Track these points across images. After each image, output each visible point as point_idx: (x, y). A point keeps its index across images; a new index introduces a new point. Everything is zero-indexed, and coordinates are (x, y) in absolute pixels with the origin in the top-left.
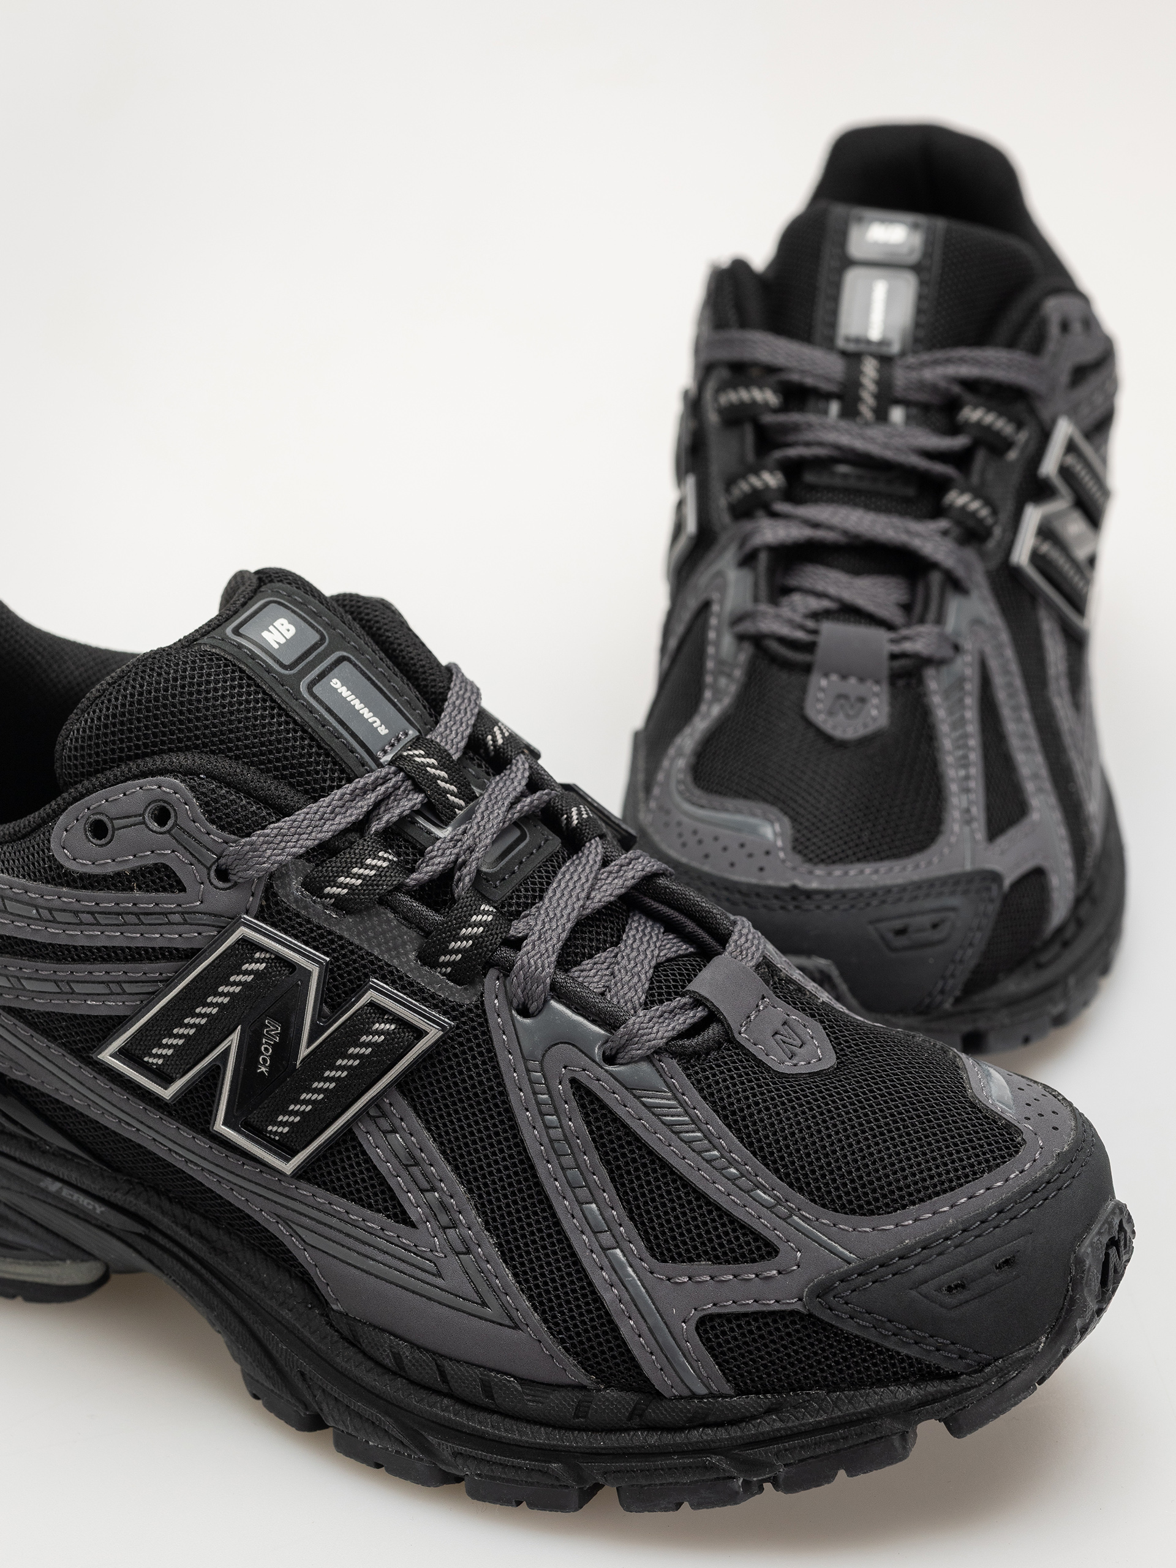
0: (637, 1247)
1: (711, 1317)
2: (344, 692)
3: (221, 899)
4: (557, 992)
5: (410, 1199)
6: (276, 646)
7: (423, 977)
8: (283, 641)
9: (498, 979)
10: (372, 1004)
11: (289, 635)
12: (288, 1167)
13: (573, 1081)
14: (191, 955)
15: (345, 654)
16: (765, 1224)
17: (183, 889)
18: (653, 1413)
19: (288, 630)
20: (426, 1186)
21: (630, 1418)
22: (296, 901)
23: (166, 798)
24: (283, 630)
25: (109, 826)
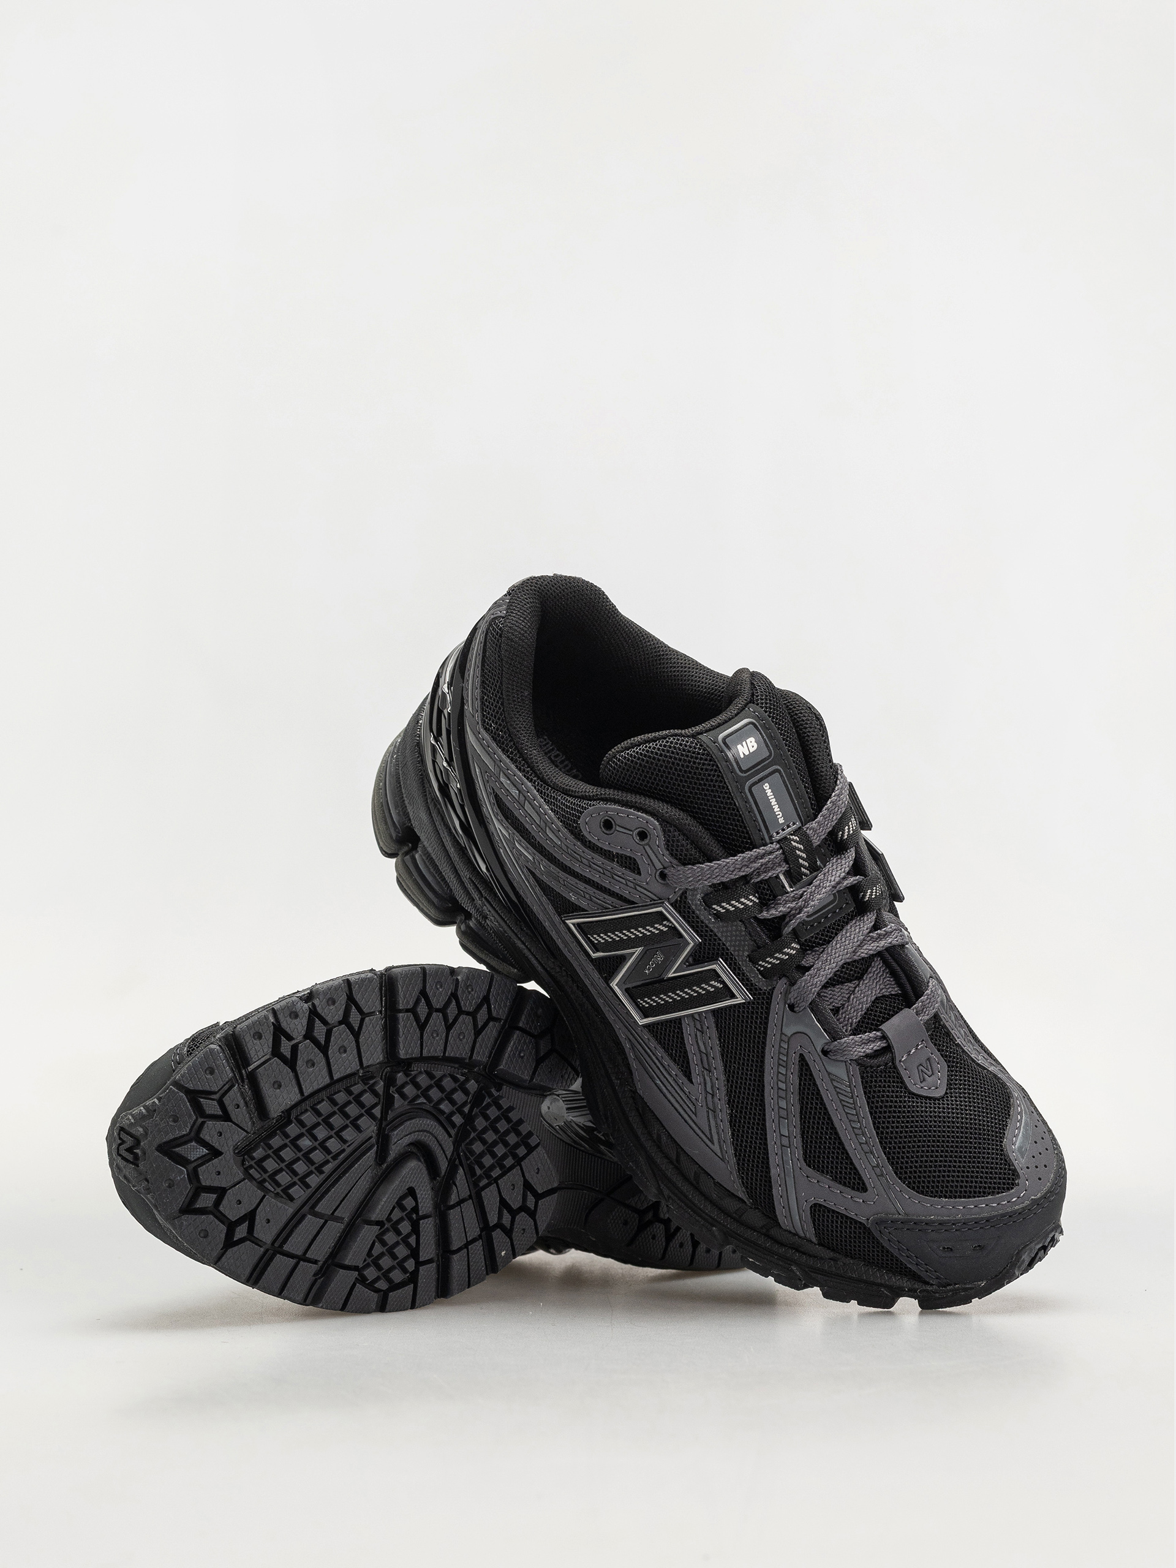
0: (799, 1153)
1: (820, 1205)
2: (769, 792)
3: (657, 887)
4: (814, 1007)
5: (695, 1070)
6: (742, 756)
7: (746, 967)
8: (747, 753)
9: (786, 984)
10: (714, 970)
11: (752, 750)
12: (642, 1022)
13: (801, 1055)
14: (630, 903)
15: (779, 768)
16: (867, 1175)
17: (639, 873)
18: (774, 1232)
19: (753, 747)
20: (707, 1067)
21: (762, 1228)
22: (696, 905)
23: (648, 829)
24: (750, 745)
25: (614, 826)
